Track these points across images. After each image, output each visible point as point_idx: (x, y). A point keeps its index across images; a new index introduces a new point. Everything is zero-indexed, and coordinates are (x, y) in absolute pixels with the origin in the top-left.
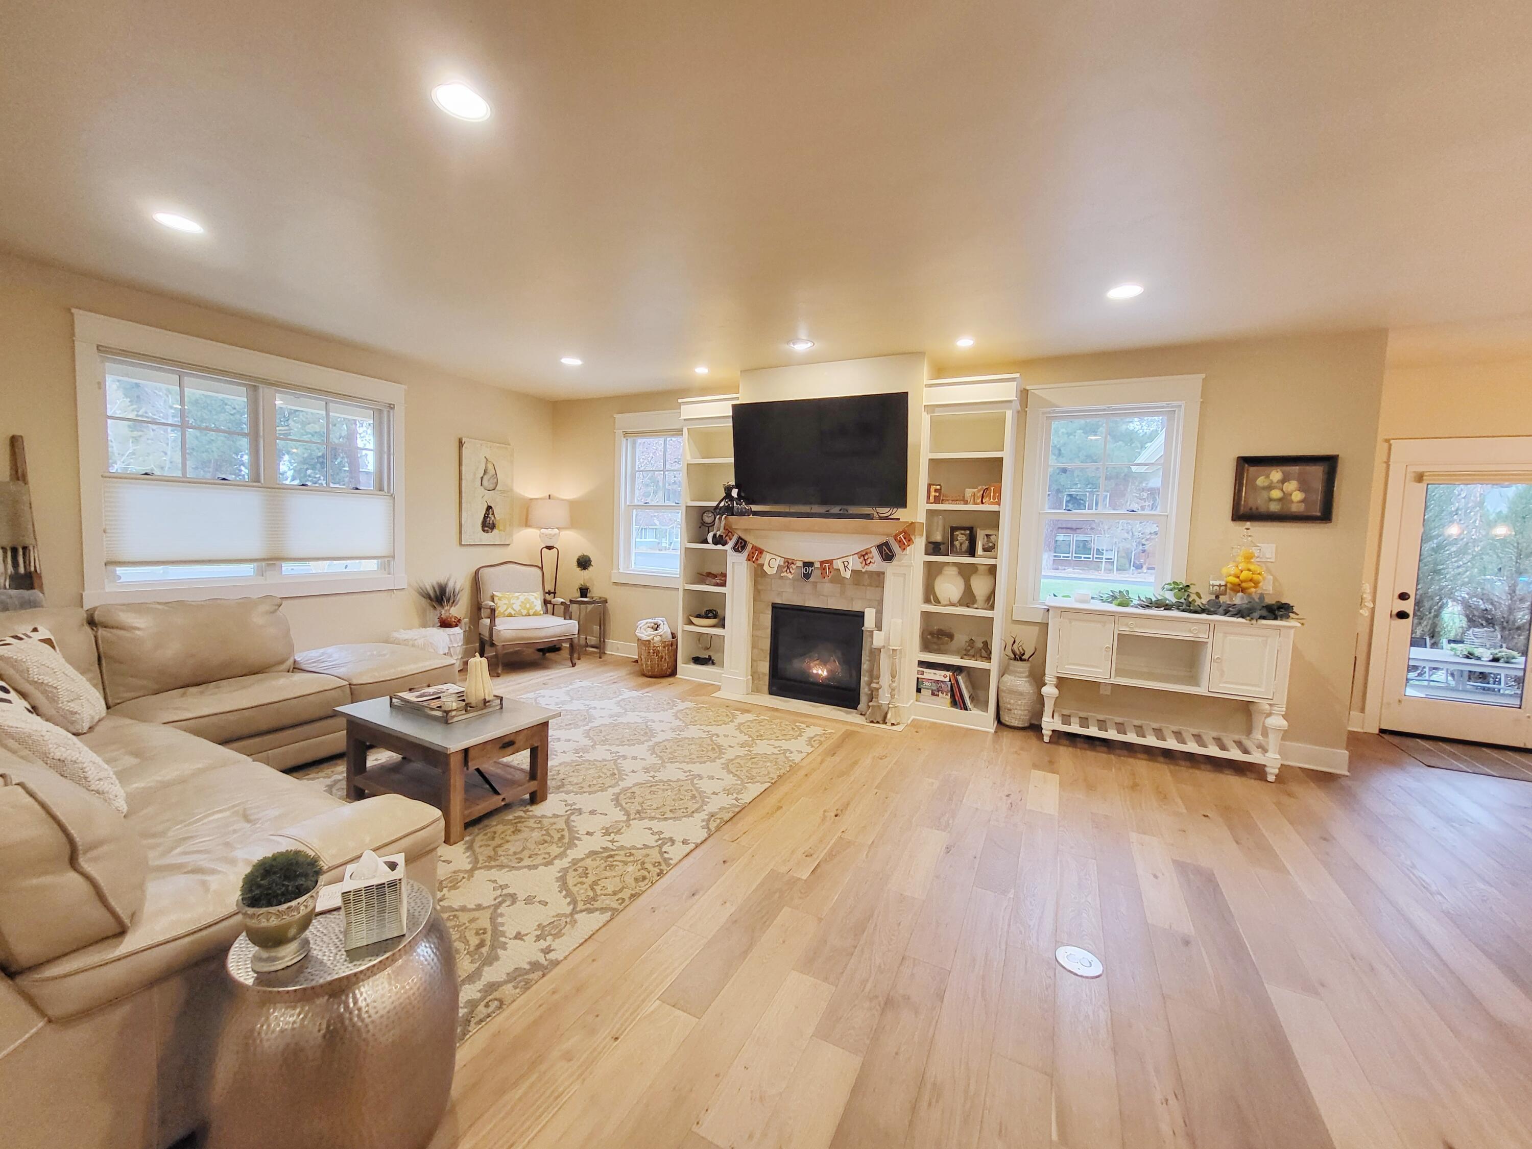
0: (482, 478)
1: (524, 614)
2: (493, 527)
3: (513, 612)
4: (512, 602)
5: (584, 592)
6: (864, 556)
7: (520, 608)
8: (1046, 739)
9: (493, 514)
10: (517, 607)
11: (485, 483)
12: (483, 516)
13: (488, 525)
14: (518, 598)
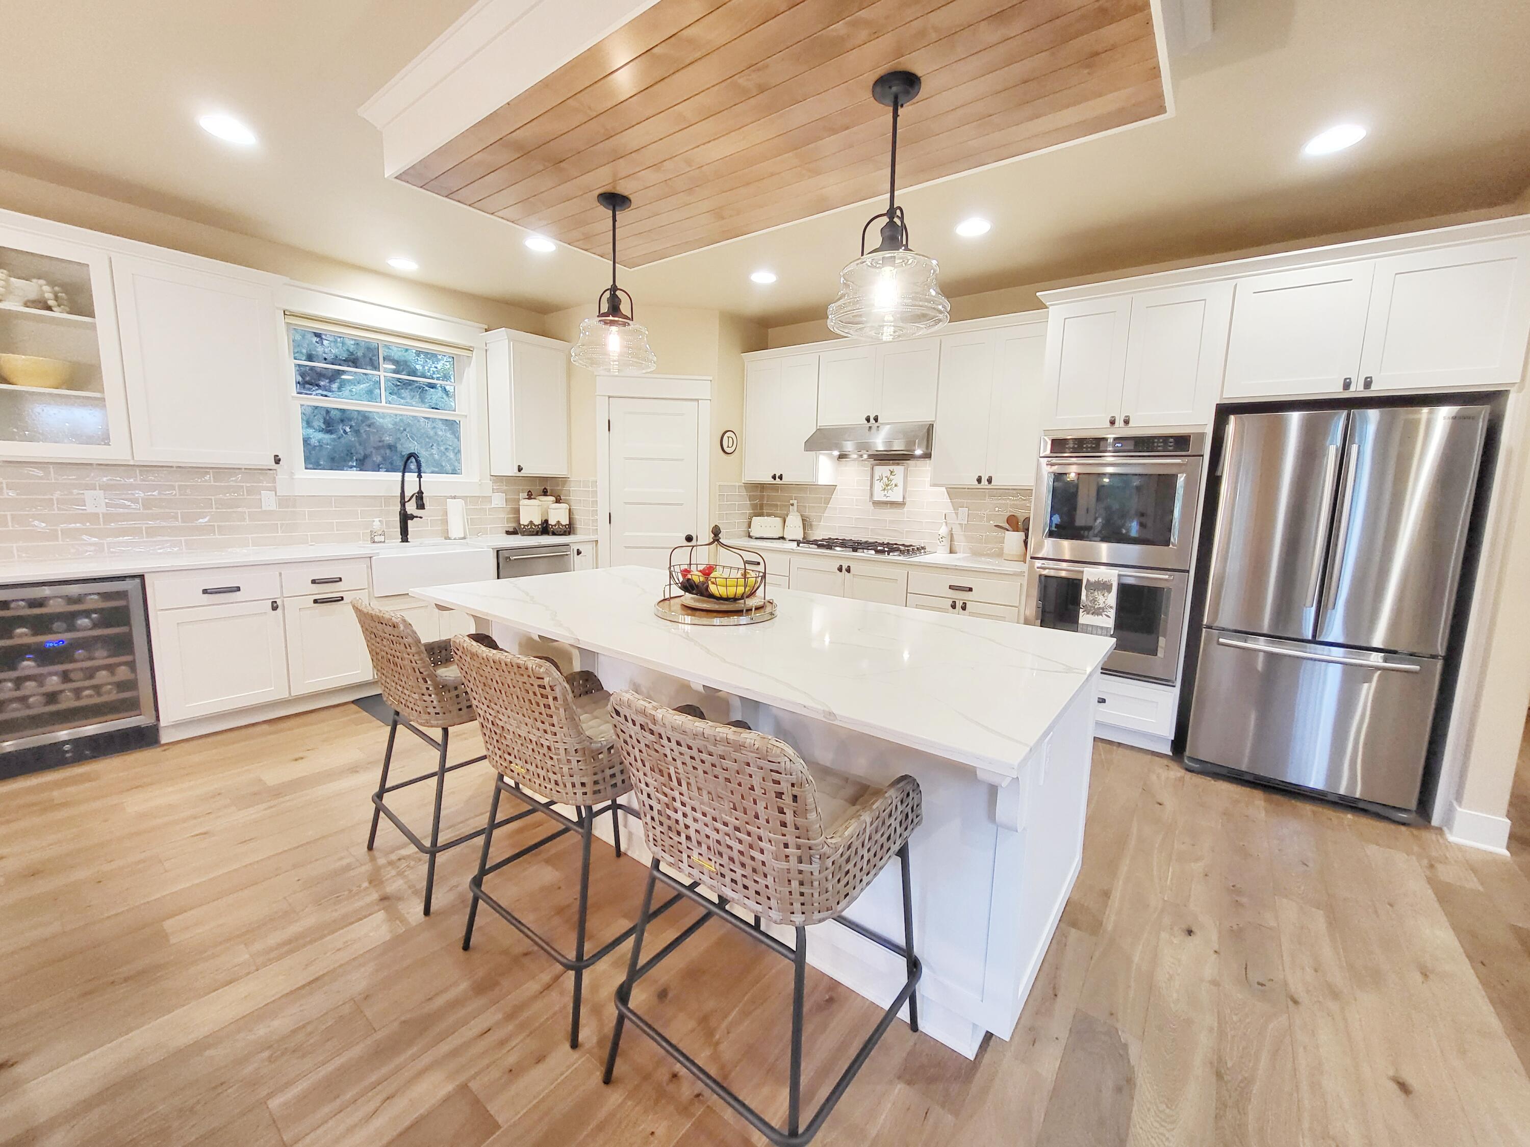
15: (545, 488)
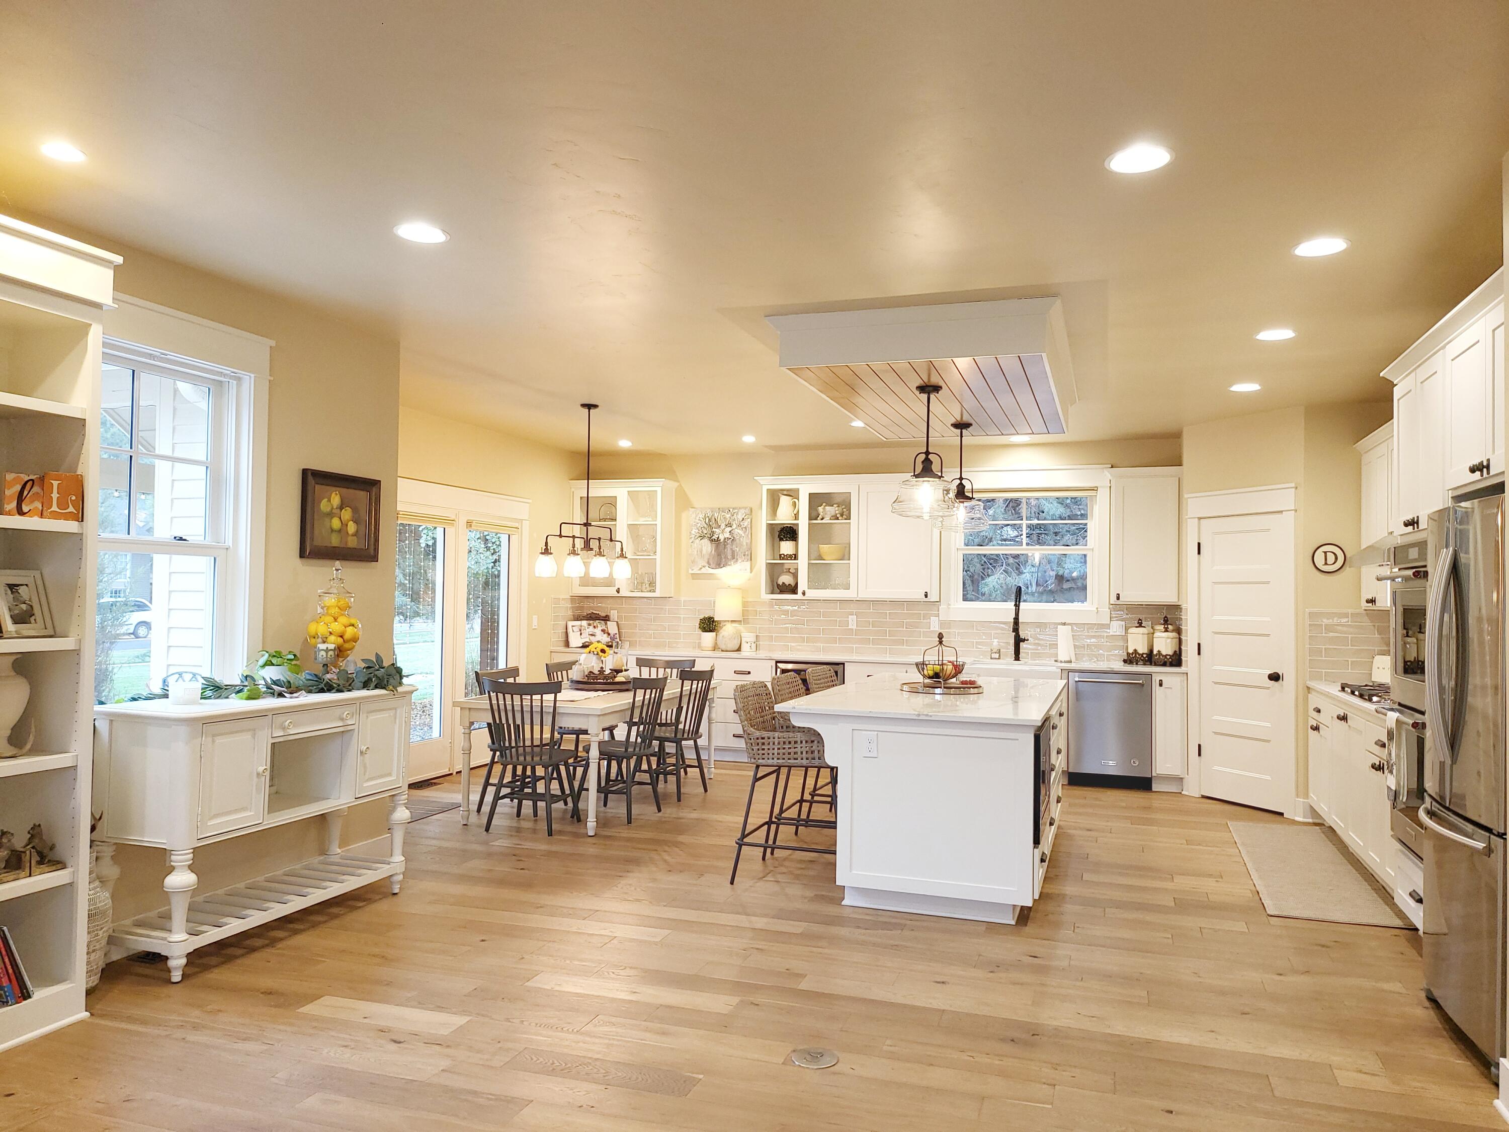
8: (176, 976)
15: (1166, 617)
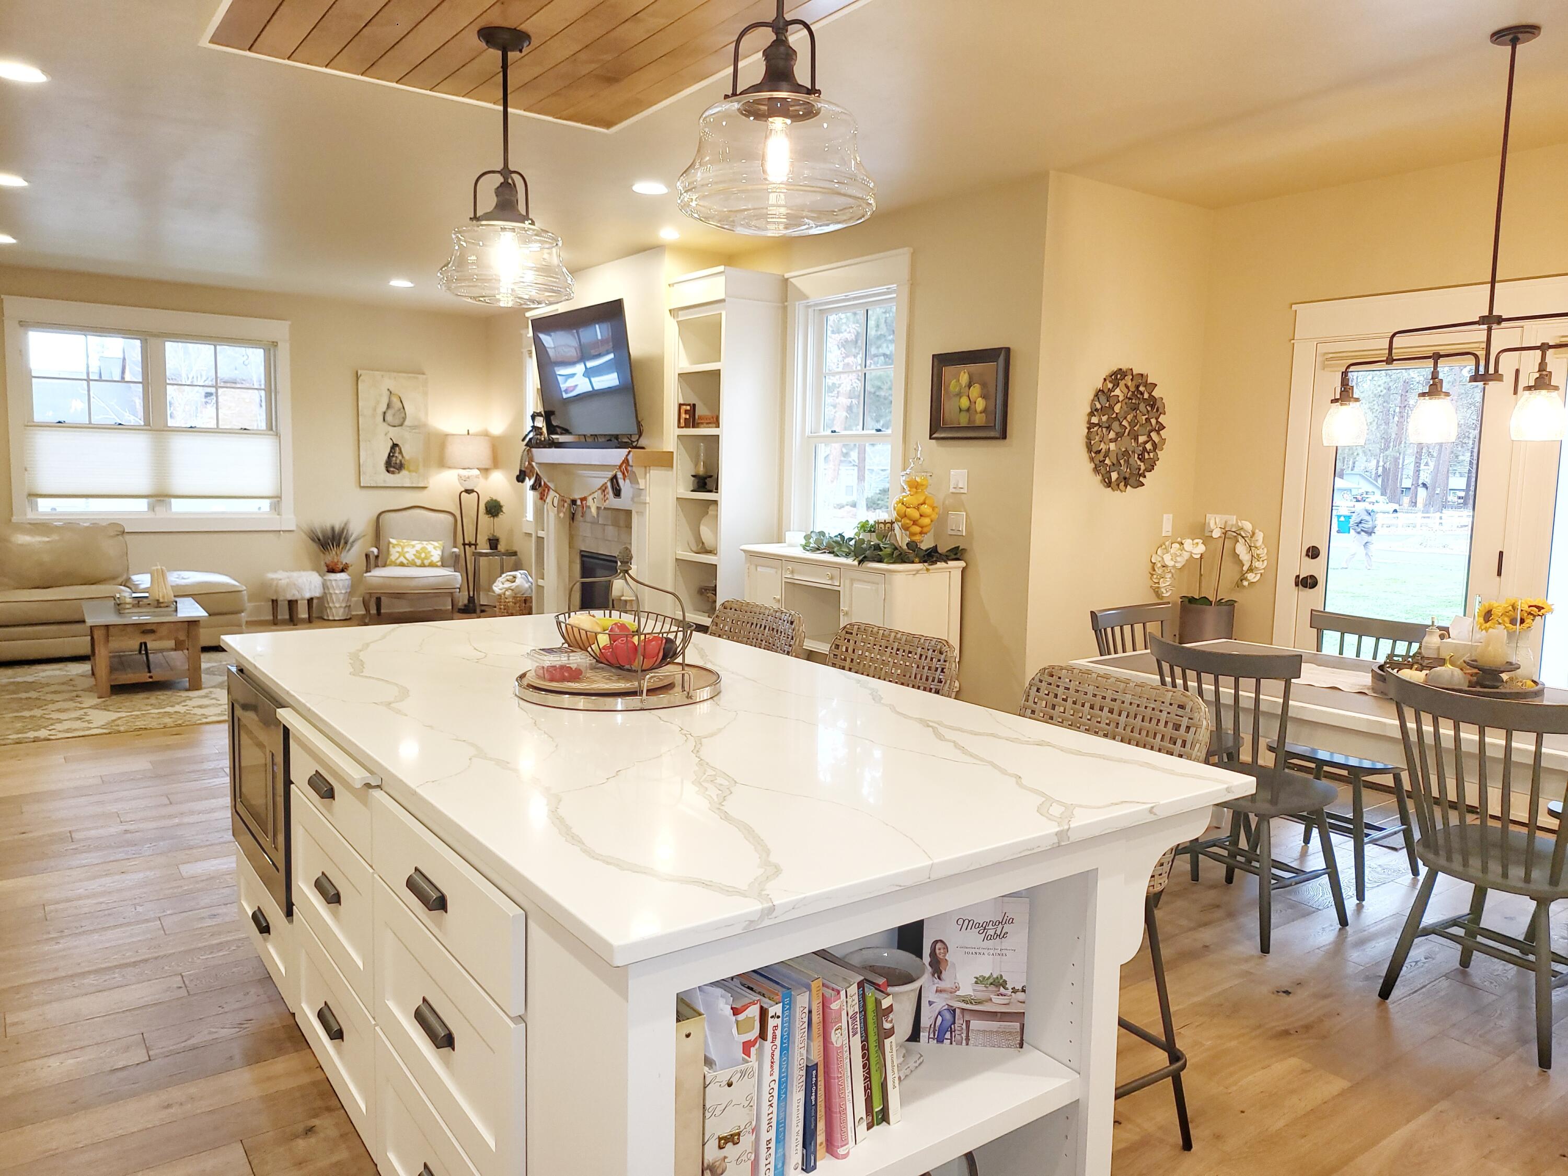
0: (385, 413)
1: (418, 564)
2: (400, 467)
3: (405, 562)
4: (406, 550)
5: (494, 543)
6: (604, 491)
7: (413, 557)
9: (401, 452)
10: (410, 556)
11: (389, 417)
12: (386, 455)
13: (393, 464)
14: (414, 546)
